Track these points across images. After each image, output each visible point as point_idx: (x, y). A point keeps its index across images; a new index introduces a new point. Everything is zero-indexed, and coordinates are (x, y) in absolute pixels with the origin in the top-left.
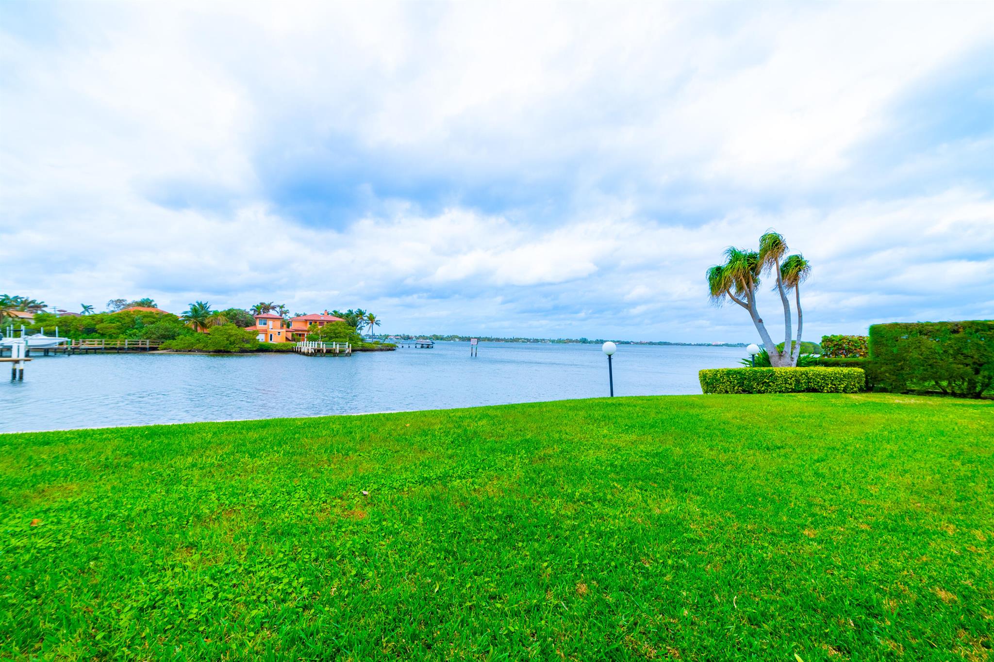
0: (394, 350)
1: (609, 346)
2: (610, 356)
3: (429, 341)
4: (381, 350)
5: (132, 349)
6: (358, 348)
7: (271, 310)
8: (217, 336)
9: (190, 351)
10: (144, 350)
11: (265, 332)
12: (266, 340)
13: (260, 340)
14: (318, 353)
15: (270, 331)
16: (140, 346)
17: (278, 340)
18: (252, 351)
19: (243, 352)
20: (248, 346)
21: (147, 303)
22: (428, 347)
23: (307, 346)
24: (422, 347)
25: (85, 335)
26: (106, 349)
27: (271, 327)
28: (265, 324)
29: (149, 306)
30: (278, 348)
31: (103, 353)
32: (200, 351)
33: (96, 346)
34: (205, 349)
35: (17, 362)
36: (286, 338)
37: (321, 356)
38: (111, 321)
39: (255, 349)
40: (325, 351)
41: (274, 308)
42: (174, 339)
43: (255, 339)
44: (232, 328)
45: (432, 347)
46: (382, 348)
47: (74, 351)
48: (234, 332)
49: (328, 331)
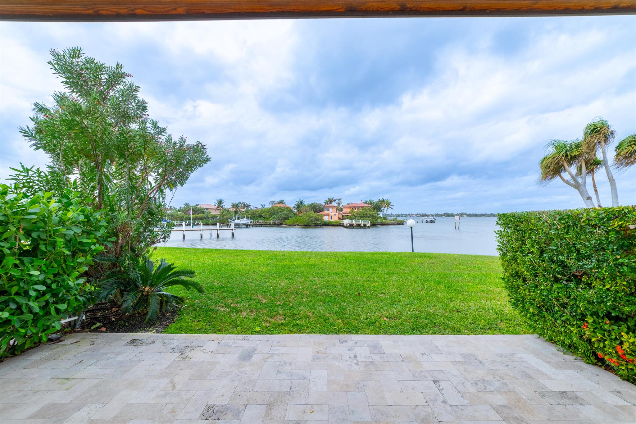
0: (402, 224)
1: (410, 222)
2: (411, 228)
3: (432, 218)
4: (394, 224)
5: (274, 224)
6: (378, 223)
7: (333, 202)
8: (304, 218)
9: (294, 225)
10: (278, 224)
11: (328, 215)
12: (329, 219)
13: (325, 219)
14: (351, 226)
15: (331, 214)
16: (277, 223)
17: (335, 219)
18: (321, 226)
19: (316, 226)
20: (319, 222)
21: (282, 202)
22: (431, 222)
23: (347, 222)
24: (427, 222)
25: (259, 219)
26: (265, 224)
27: (331, 212)
28: (328, 210)
29: (282, 204)
30: (333, 223)
31: (264, 226)
32: (298, 225)
33: (262, 223)
34: (300, 224)
35: (232, 230)
36: (339, 217)
37: (353, 228)
38: (267, 211)
39: (321, 224)
40: (355, 225)
41: (334, 201)
42: (289, 220)
43: (321, 219)
44: (312, 214)
45: (435, 222)
46: (394, 223)
47: (255, 226)
48: (312, 215)
49: (360, 213)
